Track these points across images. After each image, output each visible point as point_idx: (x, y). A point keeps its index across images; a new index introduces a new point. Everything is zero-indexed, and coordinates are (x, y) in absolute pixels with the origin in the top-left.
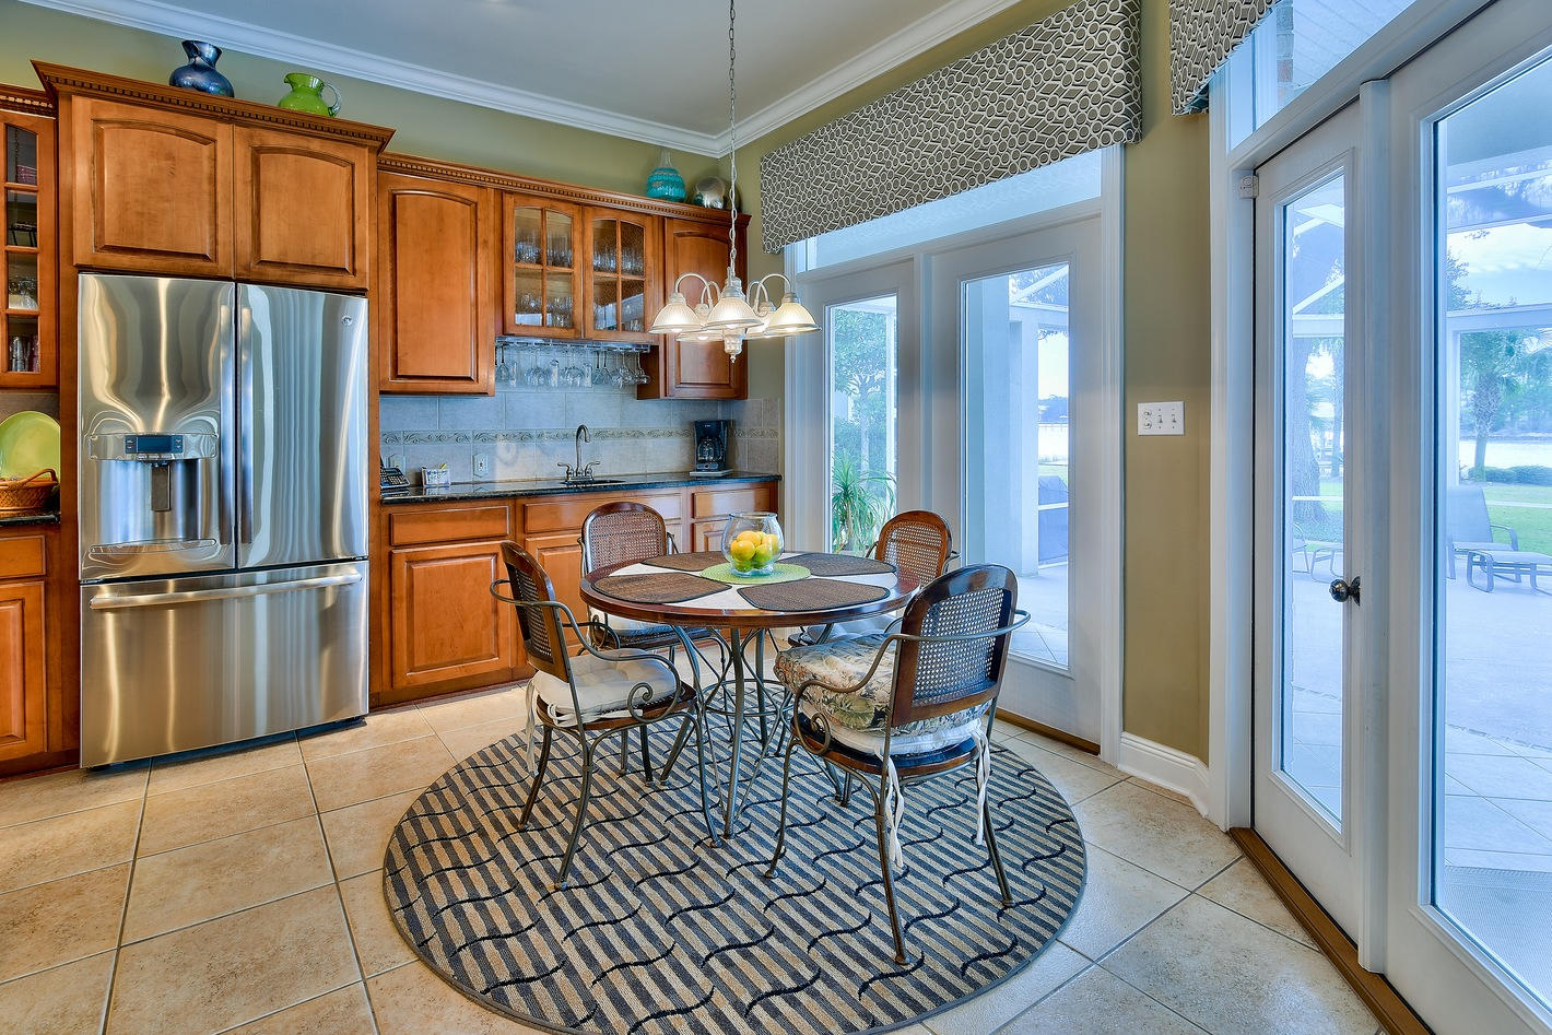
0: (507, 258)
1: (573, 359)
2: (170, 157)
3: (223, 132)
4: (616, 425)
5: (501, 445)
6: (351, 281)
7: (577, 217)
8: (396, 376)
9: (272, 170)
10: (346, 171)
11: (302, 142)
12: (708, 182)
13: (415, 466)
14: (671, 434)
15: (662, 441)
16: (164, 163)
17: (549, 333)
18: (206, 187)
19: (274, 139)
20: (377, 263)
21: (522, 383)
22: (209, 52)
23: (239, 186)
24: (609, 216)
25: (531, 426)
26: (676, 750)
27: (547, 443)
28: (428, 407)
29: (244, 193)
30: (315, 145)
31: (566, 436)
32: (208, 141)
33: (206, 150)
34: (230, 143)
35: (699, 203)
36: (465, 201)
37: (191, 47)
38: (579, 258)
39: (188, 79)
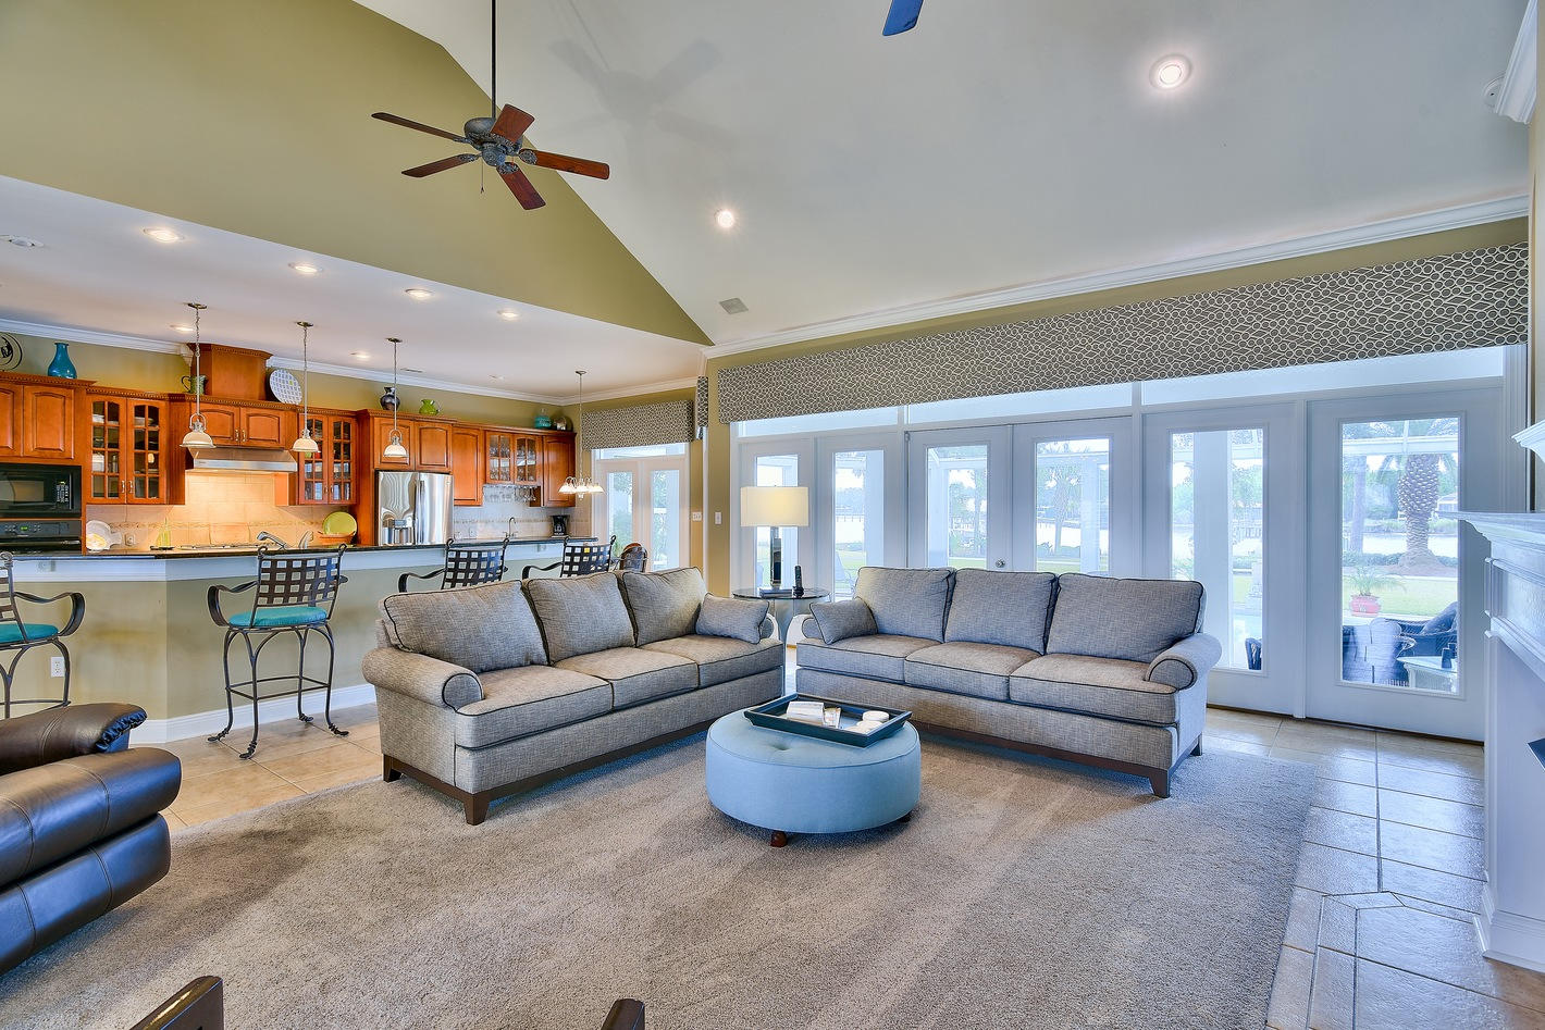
0: (487, 456)
1: (508, 491)
3: (410, 424)
4: (522, 517)
5: (479, 526)
6: (447, 470)
7: (511, 439)
9: (424, 435)
10: (445, 432)
11: (432, 425)
12: (559, 421)
15: (539, 524)
18: (407, 442)
20: (452, 463)
21: (488, 500)
22: (392, 389)
23: (416, 441)
27: (496, 524)
29: (417, 443)
30: (435, 426)
31: (503, 521)
32: (406, 427)
33: (407, 430)
34: (414, 429)
35: (555, 429)
36: (475, 436)
37: (388, 389)
38: (512, 453)
39: (388, 401)
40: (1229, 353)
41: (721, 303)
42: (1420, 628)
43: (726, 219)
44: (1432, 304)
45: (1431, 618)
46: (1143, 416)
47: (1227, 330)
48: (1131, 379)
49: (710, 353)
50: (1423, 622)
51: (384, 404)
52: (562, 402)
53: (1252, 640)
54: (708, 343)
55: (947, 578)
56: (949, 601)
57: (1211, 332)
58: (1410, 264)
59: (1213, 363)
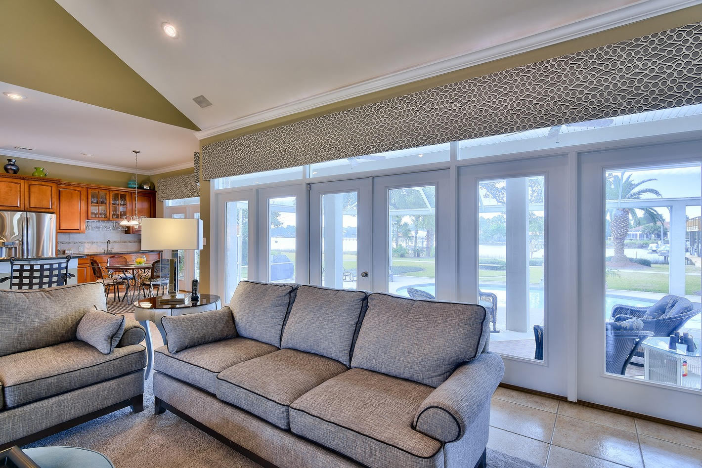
0: (89, 203)
1: (107, 224)
2: (10, 187)
3: (22, 182)
4: (119, 240)
5: (86, 245)
6: (51, 211)
7: (108, 193)
8: (60, 229)
9: (33, 189)
10: (50, 188)
11: (40, 183)
12: (145, 183)
13: (63, 249)
14: (135, 242)
15: (132, 244)
16: (9, 189)
17: (100, 219)
18: (18, 193)
19: (33, 183)
20: (56, 206)
21: (93, 230)
22: (14, 160)
23: (26, 192)
24: (116, 192)
25: (95, 240)
26: (124, 298)
27: (99, 244)
28: (67, 236)
29: (27, 194)
30: (43, 183)
31: (105, 242)
32: (18, 184)
33: (18, 185)
34: (24, 185)
35: (143, 188)
36: (78, 191)
37: (10, 160)
38: (108, 202)
39: (9, 167)
40: (518, 116)
41: (194, 99)
42: (644, 312)
43: (170, 30)
44: (683, 65)
45: (652, 305)
46: (458, 168)
47: (517, 98)
48: (448, 140)
49: (200, 136)
50: (646, 308)
51: (6, 169)
52: (148, 173)
53: (538, 326)
54: (198, 129)
55: (290, 292)
56: (288, 313)
57: (505, 101)
58: (663, 33)
59: (506, 124)
